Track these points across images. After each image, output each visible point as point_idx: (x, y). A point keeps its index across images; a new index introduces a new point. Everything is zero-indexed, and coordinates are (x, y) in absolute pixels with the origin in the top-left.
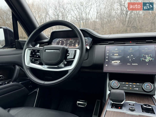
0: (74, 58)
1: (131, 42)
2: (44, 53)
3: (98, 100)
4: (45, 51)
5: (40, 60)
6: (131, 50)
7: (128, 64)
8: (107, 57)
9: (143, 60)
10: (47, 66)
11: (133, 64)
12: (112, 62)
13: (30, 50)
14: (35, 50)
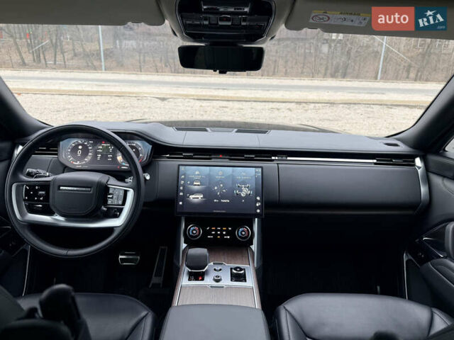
0: (124, 203)
2: (57, 192)
3: (163, 247)
4: (59, 189)
6: (221, 176)
7: (215, 201)
8: (181, 188)
9: (237, 194)
11: (222, 201)
12: (190, 196)
14: (35, 186)
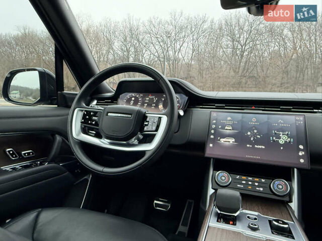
0: (157, 130)
1: (255, 107)
2: (105, 117)
4: (107, 115)
5: (98, 129)
6: (254, 122)
7: (248, 146)
8: (213, 131)
9: (274, 141)
10: (109, 141)
11: (256, 146)
12: (221, 140)
13: (82, 111)
14: (91, 112)
